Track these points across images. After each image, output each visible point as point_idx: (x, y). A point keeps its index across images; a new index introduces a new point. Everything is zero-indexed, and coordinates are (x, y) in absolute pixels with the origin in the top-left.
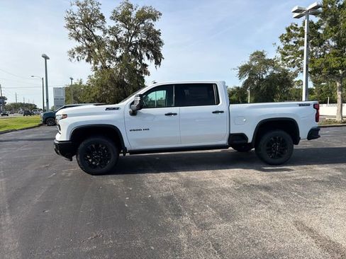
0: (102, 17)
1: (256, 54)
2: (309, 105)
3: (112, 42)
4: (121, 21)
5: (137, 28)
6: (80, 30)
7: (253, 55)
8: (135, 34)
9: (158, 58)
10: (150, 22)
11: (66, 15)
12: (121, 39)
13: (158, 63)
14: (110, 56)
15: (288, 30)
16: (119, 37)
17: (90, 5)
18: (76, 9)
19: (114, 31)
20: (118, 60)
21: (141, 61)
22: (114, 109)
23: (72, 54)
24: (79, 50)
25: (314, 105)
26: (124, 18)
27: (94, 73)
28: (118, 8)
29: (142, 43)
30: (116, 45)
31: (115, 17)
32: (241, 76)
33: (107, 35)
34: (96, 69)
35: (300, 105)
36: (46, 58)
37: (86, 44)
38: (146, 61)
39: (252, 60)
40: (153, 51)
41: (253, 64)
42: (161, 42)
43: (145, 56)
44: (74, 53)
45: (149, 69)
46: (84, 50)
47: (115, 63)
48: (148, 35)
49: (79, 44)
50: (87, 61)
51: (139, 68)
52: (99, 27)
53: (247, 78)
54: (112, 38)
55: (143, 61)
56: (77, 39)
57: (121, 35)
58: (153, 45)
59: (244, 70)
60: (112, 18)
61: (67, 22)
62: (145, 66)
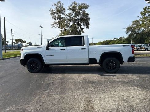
0: (64, 9)
1: (135, 21)
2: (128, 46)
3: (69, 20)
4: (72, 10)
5: (79, 13)
6: (56, 15)
7: (133, 22)
8: (78, 15)
9: (88, 25)
10: (84, 10)
11: (50, 9)
12: (72, 18)
13: (88, 27)
14: (67, 25)
15: (144, 9)
16: (71, 17)
17: (59, 5)
18: (54, 7)
19: (69, 15)
20: (71, 27)
21: (80, 27)
22: (40, 47)
23: (53, 25)
24: (55, 23)
25: (131, 46)
26: (73, 9)
27: (61, 33)
28: (71, 5)
29: (81, 19)
30: (70, 20)
31: (70, 9)
32: (127, 32)
33: (67, 16)
34: (62, 31)
35: (123, 46)
36: (41, 27)
37: (58, 21)
38: (83, 27)
39: (133, 24)
40: (85, 22)
41: (134, 26)
42: (89, 18)
43: (82, 25)
44: (54, 25)
45: (84, 30)
46: (58, 23)
47: (69, 28)
48: (84, 15)
49: (56, 21)
50: (59, 28)
51: (79, 30)
52: (63, 13)
53: (130, 33)
54: (68, 18)
55: (81, 27)
56: (55, 19)
57: (72, 16)
58: (86, 20)
59: (129, 29)
60: (68, 9)
61: (50, 12)
62: (82, 29)
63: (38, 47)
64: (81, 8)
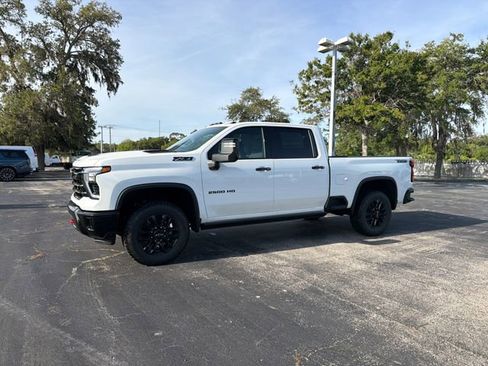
0: (20, 5)
1: (249, 91)
3: (36, 49)
4: (55, 17)
5: (80, 32)
7: (245, 92)
8: (75, 42)
9: (112, 81)
10: (103, 26)
12: (50, 45)
13: (112, 88)
15: (311, 66)
16: (47, 42)
19: (37, 30)
20: (45, 77)
21: (83, 83)
25: (410, 162)
26: (60, 13)
29: (85, 56)
30: (43, 53)
31: (45, 10)
34: (4, 88)
39: (245, 99)
40: (104, 70)
41: (246, 104)
42: (118, 58)
43: (90, 75)
45: (96, 96)
47: (39, 82)
48: (99, 46)
54: (35, 41)
55: (86, 83)
57: (50, 39)
58: (107, 62)
59: (234, 110)
60: (38, 10)
62: (91, 90)
64: (91, 16)
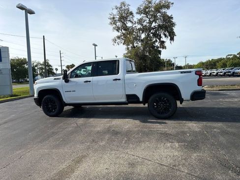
0: (131, 13)
2: (190, 72)
3: (140, 29)
4: (144, 14)
5: (155, 17)
6: (119, 24)
8: (155, 21)
9: (172, 36)
10: (164, 11)
11: (109, 16)
13: (172, 39)
14: (137, 38)
16: (144, 25)
17: (123, 7)
18: (115, 12)
19: (140, 22)
20: (142, 41)
21: (160, 39)
23: (115, 41)
24: (119, 37)
25: (196, 72)
26: (145, 11)
27: (126, 52)
28: (141, 5)
29: (160, 27)
31: (140, 12)
33: (136, 25)
34: (128, 48)
35: (182, 72)
36: (95, 45)
37: (123, 33)
38: (163, 39)
40: (168, 31)
42: (173, 24)
43: (162, 36)
44: (116, 40)
45: (166, 44)
46: (122, 37)
47: (140, 43)
49: (119, 34)
50: (124, 44)
51: (157, 44)
52: (130, 21)
54: (139, 26)
55: (162, 39)
56: (118, 30)
57: (145, 24)
58: (168, 26)
60: (137, 13)
61: (110, 21)
62: (163, 42)
63: (55, 79)
64: (158, 8)
